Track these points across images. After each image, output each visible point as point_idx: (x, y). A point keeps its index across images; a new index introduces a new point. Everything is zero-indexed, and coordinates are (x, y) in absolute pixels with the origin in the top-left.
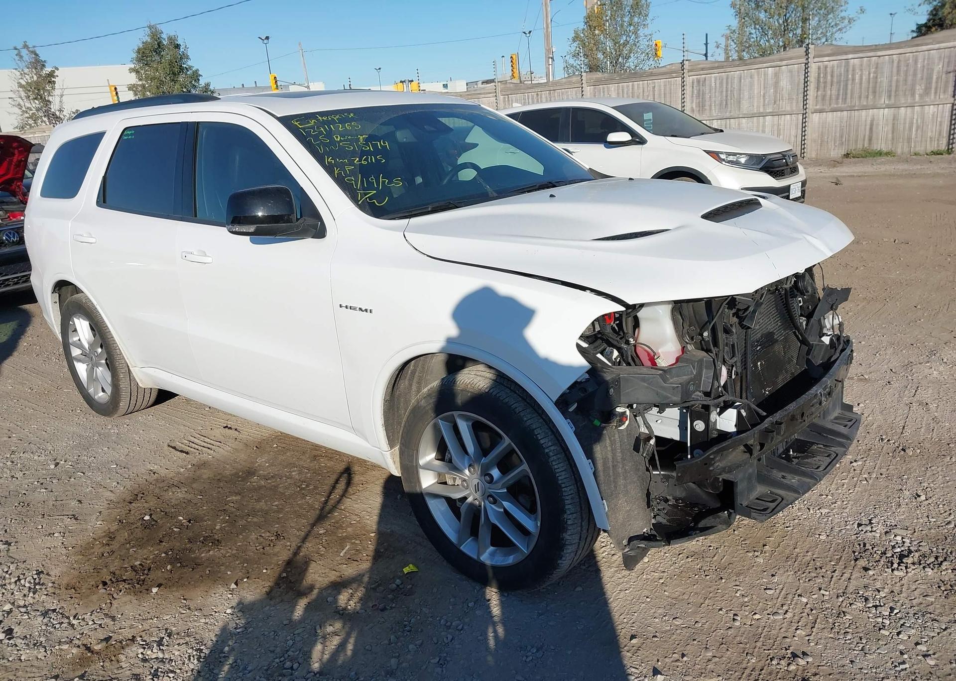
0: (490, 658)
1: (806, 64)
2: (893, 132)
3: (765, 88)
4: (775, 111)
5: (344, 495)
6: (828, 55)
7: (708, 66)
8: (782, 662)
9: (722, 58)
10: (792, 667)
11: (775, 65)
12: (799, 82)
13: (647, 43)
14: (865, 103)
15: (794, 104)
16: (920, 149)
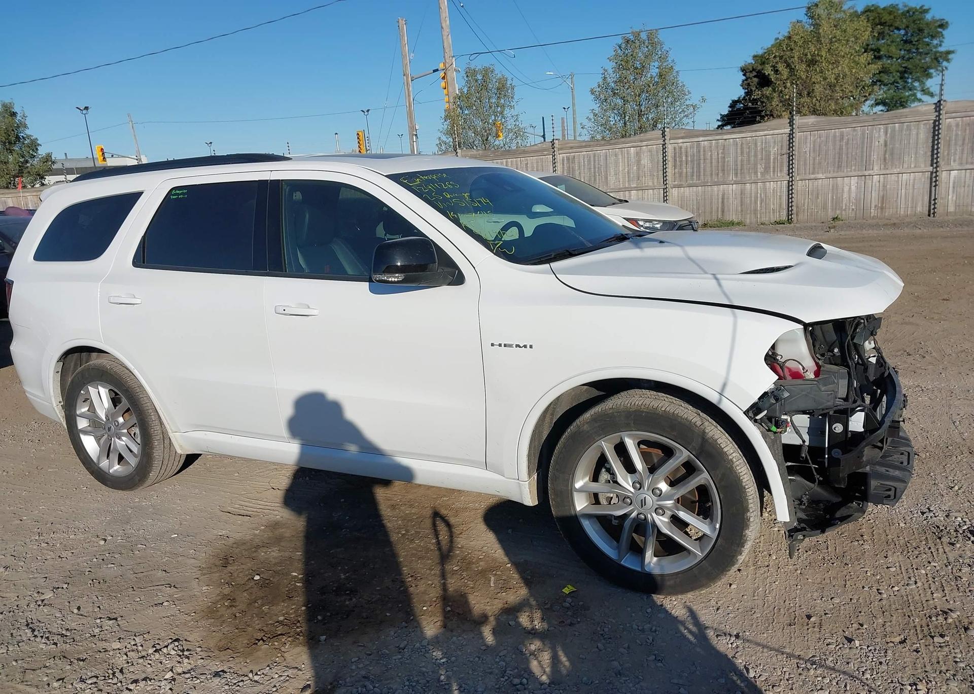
0: (698, 650)
1: (663, 145)
2: (742, 205)
3: (628, 165)
4: (639, 186)
5: (451, 536)
6: (682, 138)
7: (576, 145)
8: (940, 618)
9: (587, 138)
10: (950, 621)
11: (637, 146)
12: (658, 161)
13: (515, 123)
14: (716, 180)
15: (656, 180)
16: (764, 219)
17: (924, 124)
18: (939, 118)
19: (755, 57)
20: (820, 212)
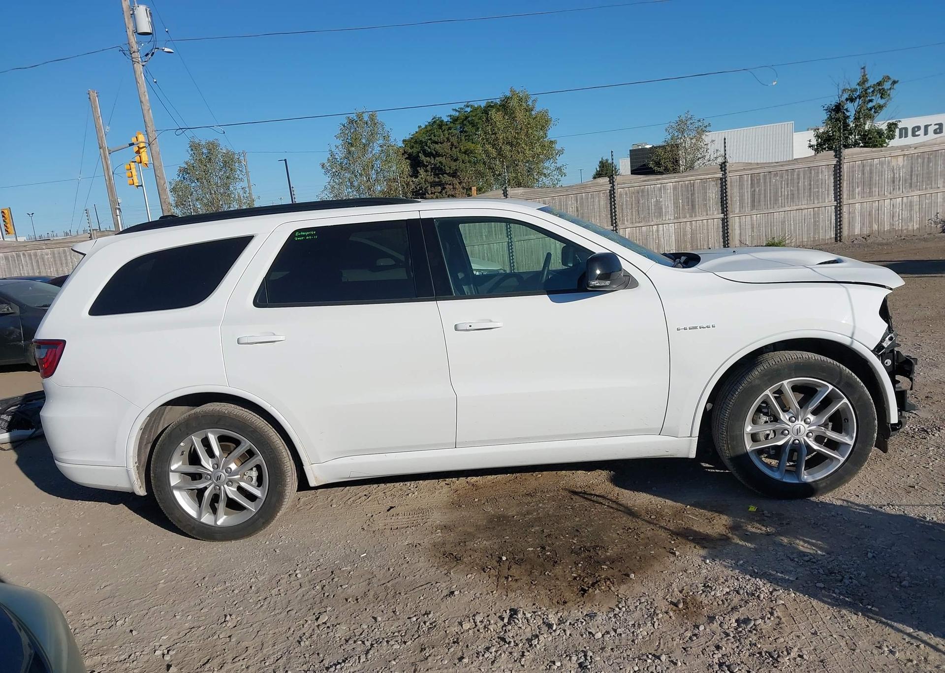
17: (603, 193)
18: (613, 188)
19: (404, 141)
20: (535, 266)
